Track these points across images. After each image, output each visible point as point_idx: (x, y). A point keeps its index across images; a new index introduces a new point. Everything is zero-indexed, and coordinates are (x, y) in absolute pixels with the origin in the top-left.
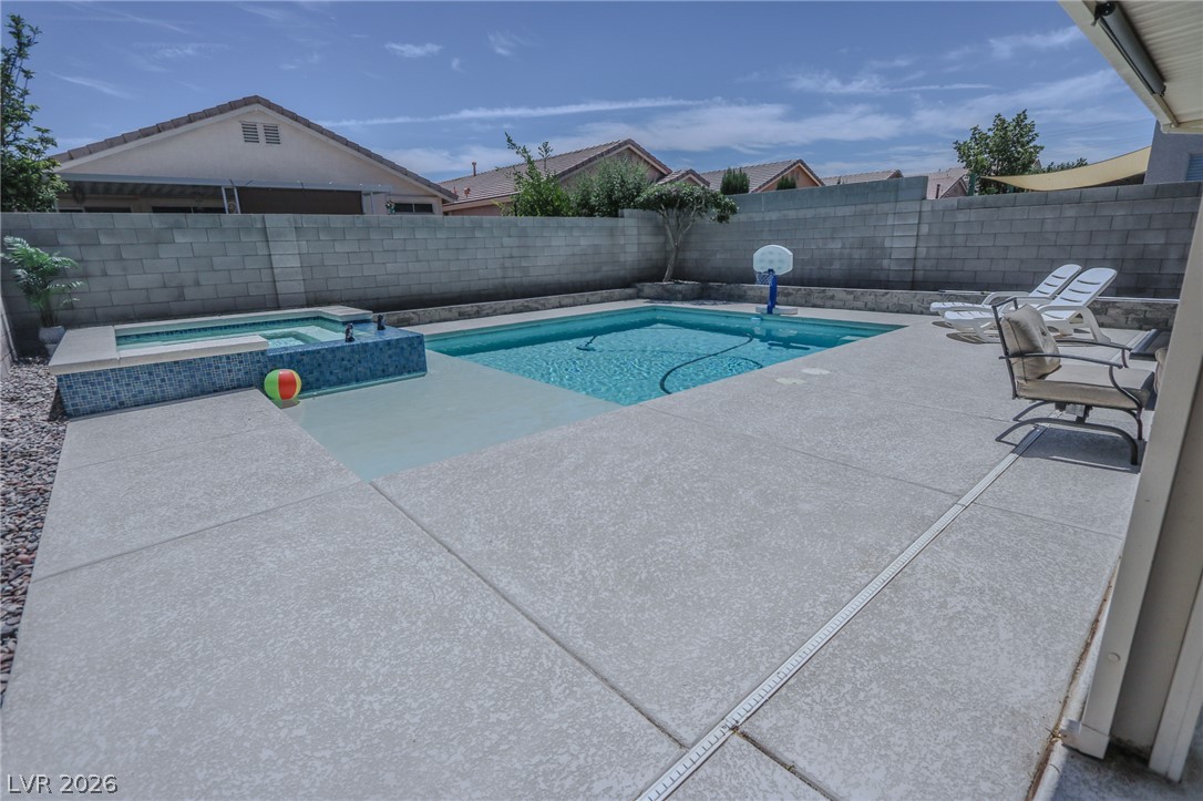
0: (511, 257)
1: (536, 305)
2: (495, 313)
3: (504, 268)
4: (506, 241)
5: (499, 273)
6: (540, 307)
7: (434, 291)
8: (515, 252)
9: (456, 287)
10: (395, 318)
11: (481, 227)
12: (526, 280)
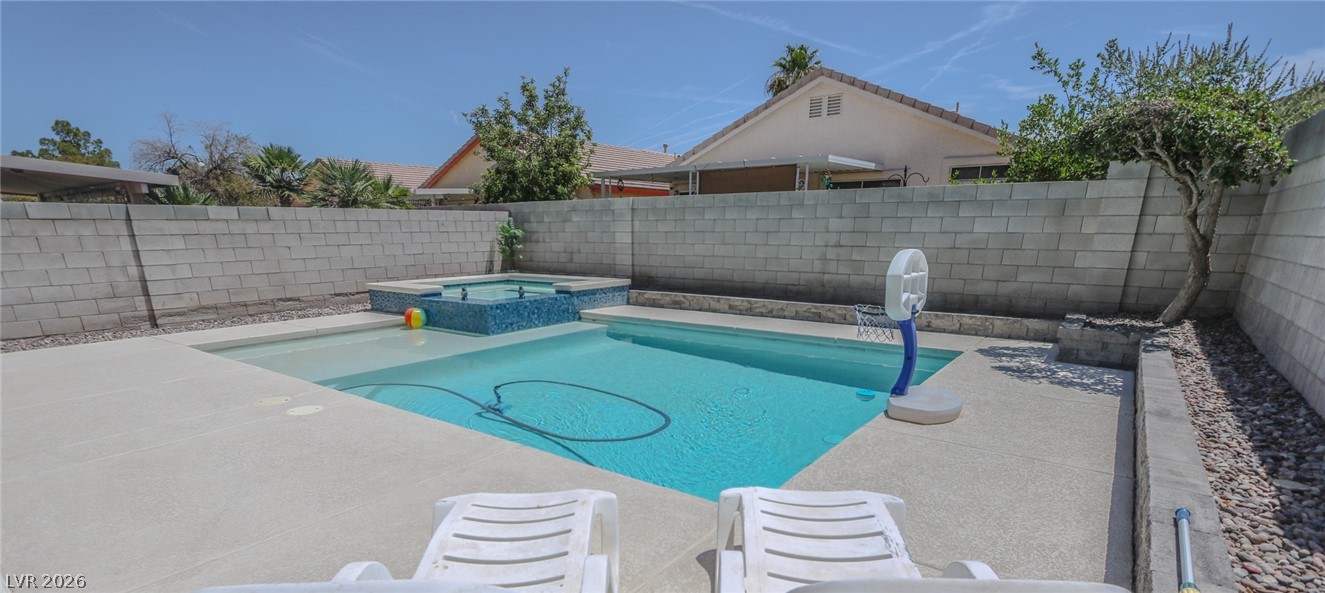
0: (839, 245)
1: (831, 315)
2: (770, 314)
3: (824, 259)
4: (834, 224)
5: (818, 266)
6: (837, 319)
7: (736, 279)
8: (845, 240)
9: (761, 277)
10: (668, 298)
11: (802, 205)
12: (855, 280)
